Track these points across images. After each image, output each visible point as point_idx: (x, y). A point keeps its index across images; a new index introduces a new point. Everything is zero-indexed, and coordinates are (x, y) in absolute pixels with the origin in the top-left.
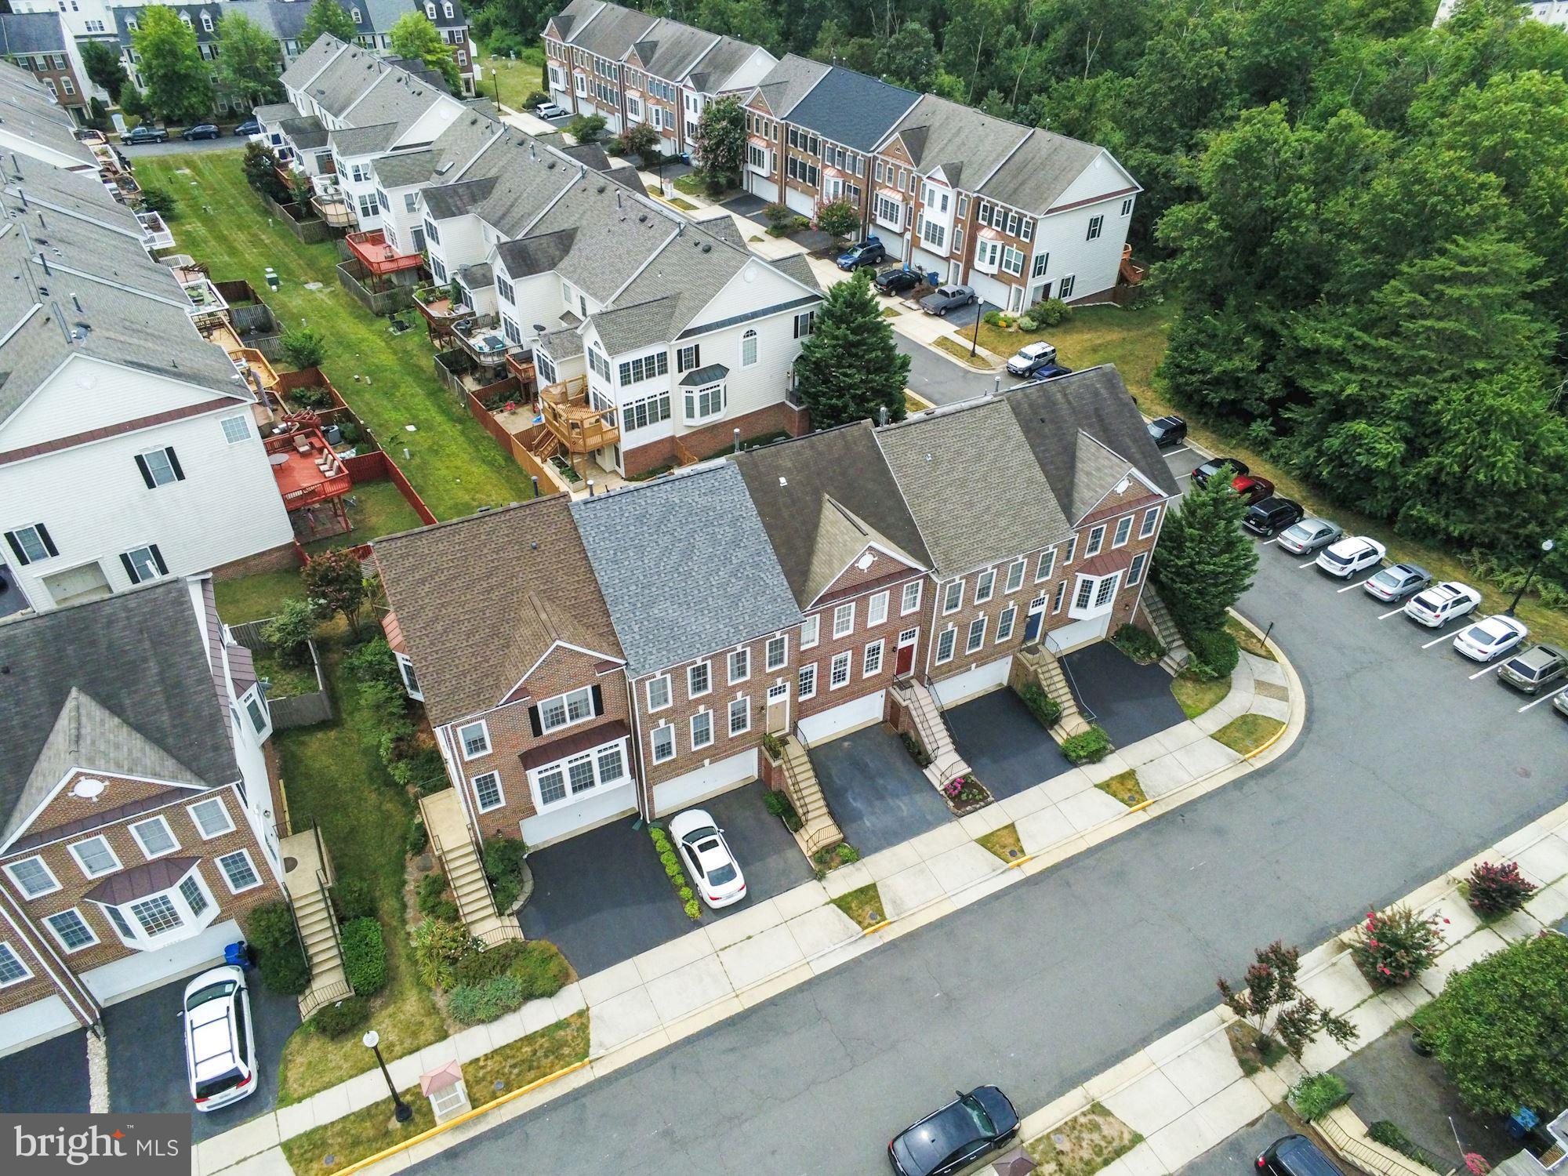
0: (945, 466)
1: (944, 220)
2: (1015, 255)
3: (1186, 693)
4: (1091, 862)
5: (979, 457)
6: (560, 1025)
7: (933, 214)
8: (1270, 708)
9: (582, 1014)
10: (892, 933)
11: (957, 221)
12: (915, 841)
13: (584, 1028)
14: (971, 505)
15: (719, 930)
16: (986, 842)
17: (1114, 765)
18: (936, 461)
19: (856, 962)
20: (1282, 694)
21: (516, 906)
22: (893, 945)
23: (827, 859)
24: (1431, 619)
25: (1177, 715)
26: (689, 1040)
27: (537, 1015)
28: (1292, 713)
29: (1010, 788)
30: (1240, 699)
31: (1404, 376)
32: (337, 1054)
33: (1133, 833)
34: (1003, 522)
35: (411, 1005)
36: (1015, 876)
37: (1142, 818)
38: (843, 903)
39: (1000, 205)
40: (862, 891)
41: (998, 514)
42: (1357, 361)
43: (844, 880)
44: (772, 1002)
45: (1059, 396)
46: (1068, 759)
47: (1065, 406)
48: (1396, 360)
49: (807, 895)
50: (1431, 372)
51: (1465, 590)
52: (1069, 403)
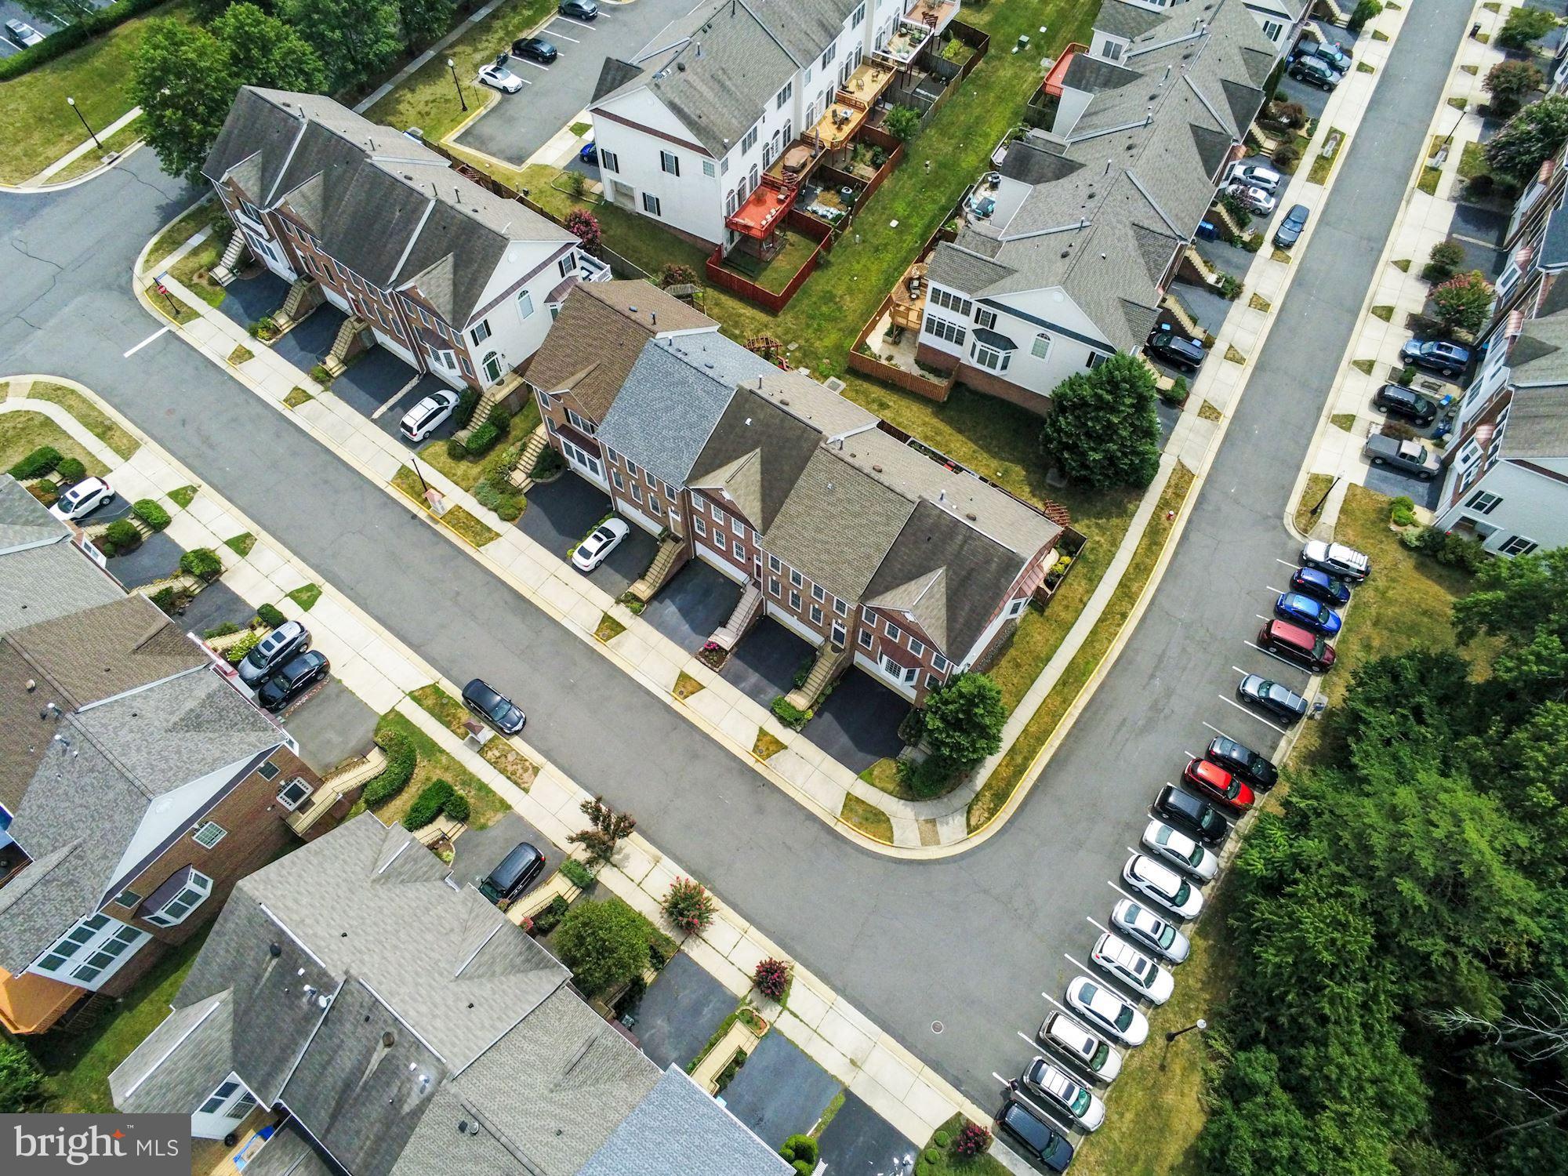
0: (832, 499)
3: (884, 769)
4: (698, 737)
5: (856, 515)
6: (489, 530)
8: (906, 832)
9: (498, 535)
10: (600, 648)
12: (666, 640)
13: (492, 539)
14: (819, 530)
15: (565, 570)
16: (683, 677)
17: (786, 735)
18: (832, 491)
19: (576, 637)
20: (930, 842)
21: (539, 480)
22: (593, 651)
23: (631, 600)
25: (857, 767)
26: (503, 583)
27: (491, 519)
28: (911, 850)
29: (731, 678)
30: (903, 809)
32: (445, 459)
33: (734, 758)
34: (824, 557)
35: (475, 470)
36: (668, 699)
37: (749, 761)
38: (606, 618)
40: (619, 624)
41: (829, 552)
43: (622, 614)
44: (537, 609)
45: (960, 537)
46: (775, 707)
47: (956, 547)
52: (961, 547)
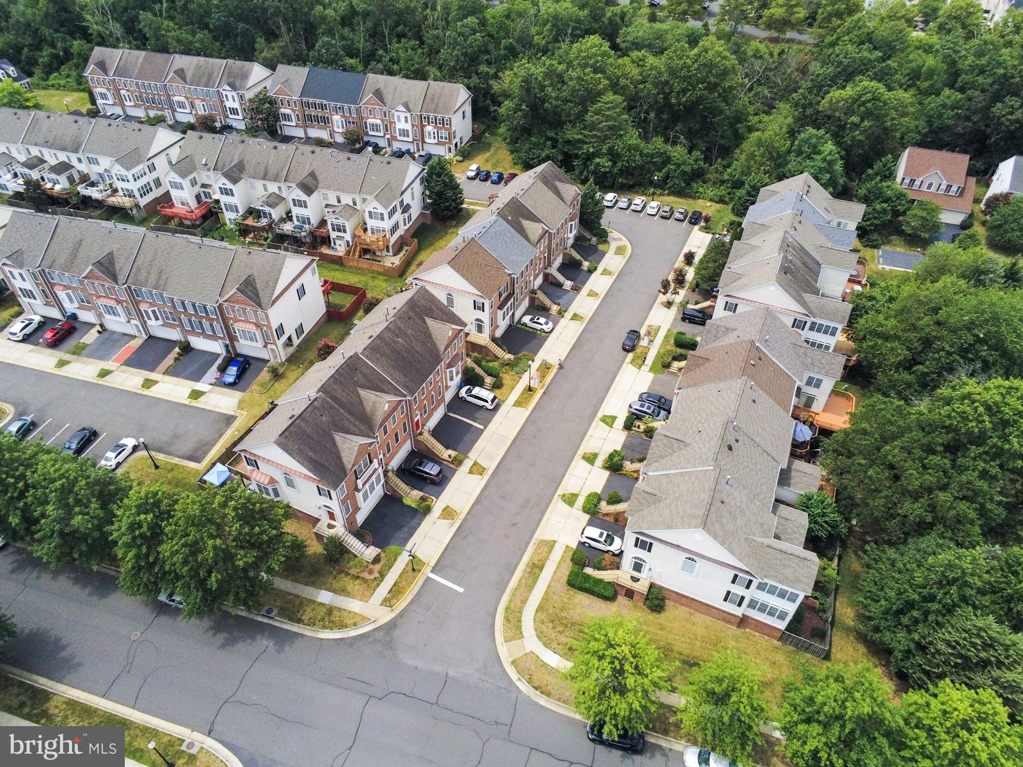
1: (408, 126)
2: (444, 133)
3: (601, 247)
4: (612, 290)
6: (541, 364)
7: (401, 125)
8: (621, 243)
9: (544, 360)
10: (587, 319)
11: (413, 126)
13: (546, 362)
16: (588, 295)
17: (600, 269)
19: (585, 327)
20: (621, 239)
22: (589, 321)
23: (561, 313)
24: (639, 208)
25: (604, 254)
27: (536, 364)
28: (625, 242)
29: (584, 283)
30: (613, 245)
31: (603, 141)
33: (615, 281)
36: (600, 299)
37: (615, 277)
38: (572, 319)
39: (432, 115)
40: (573, 315)
42: (587, 140)
43: (569, 315)
44: (577, 341)
46: (590, 271)
48: (599, 137)
49: (563, 322)
50: (610, 138)
51: (643, 198)
